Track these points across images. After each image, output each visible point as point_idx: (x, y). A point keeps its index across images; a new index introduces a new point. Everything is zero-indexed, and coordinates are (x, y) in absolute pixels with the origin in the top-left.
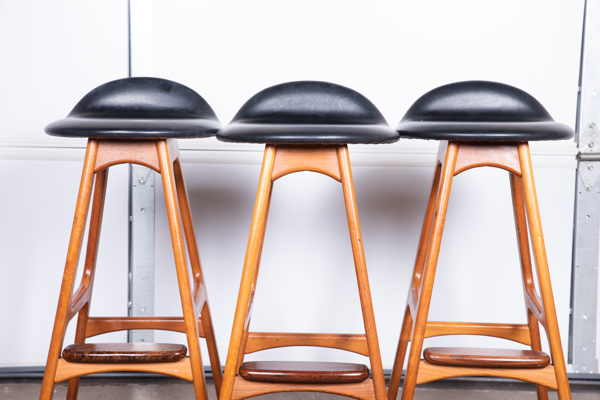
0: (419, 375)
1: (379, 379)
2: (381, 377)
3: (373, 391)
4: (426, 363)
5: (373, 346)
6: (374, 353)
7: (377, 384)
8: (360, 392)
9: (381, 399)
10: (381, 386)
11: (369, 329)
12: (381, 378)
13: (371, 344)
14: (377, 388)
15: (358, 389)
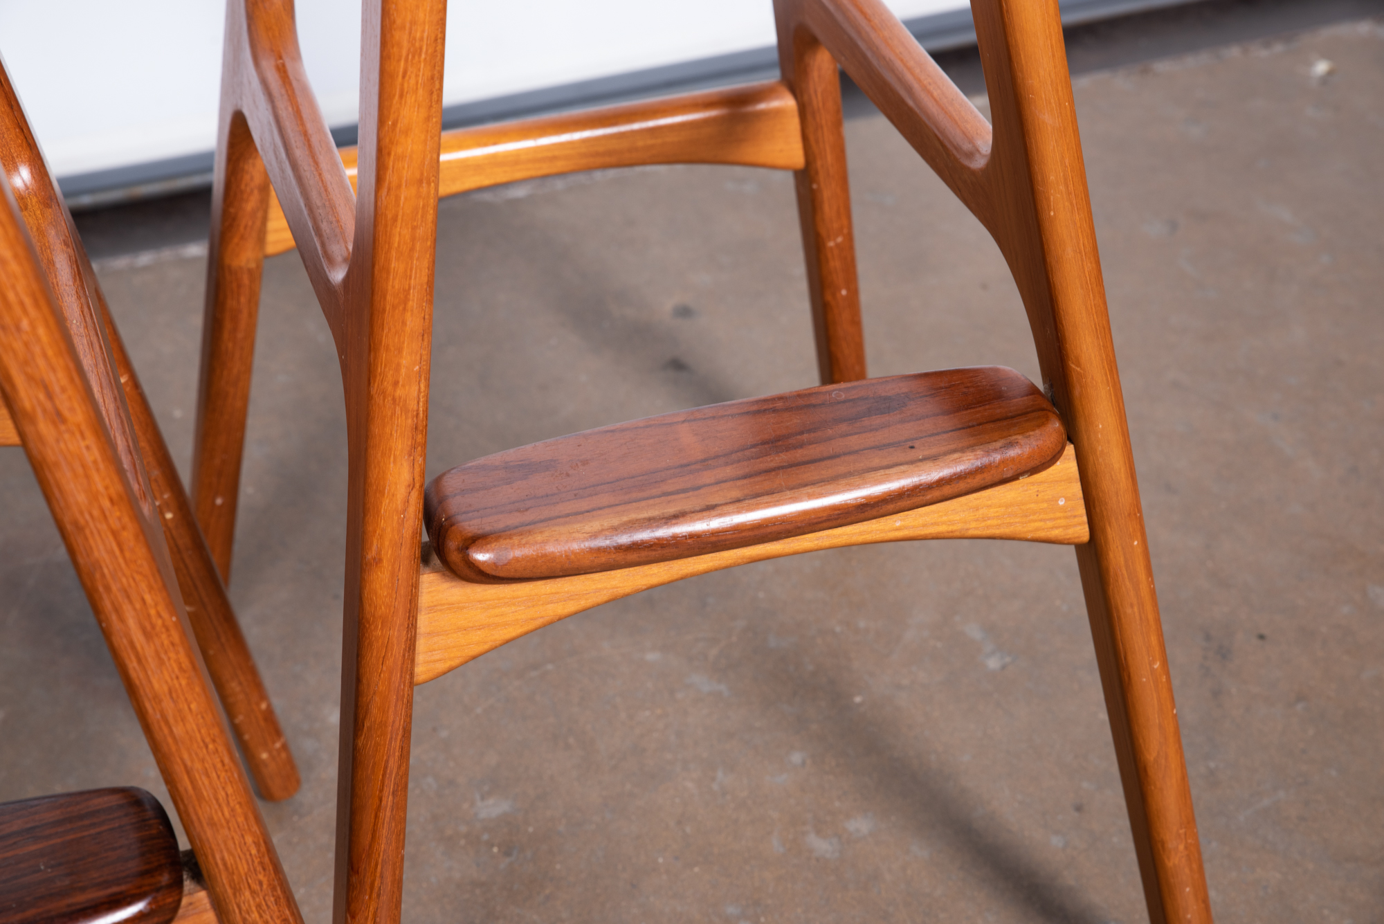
0: (421, 645)
1: (253, 892)
2: (261, 877)
4: (451, 580)
5: (178, 730)
6: (198, 765)
11: (131, 643)
12: (261, 883)
13: (167, 723)
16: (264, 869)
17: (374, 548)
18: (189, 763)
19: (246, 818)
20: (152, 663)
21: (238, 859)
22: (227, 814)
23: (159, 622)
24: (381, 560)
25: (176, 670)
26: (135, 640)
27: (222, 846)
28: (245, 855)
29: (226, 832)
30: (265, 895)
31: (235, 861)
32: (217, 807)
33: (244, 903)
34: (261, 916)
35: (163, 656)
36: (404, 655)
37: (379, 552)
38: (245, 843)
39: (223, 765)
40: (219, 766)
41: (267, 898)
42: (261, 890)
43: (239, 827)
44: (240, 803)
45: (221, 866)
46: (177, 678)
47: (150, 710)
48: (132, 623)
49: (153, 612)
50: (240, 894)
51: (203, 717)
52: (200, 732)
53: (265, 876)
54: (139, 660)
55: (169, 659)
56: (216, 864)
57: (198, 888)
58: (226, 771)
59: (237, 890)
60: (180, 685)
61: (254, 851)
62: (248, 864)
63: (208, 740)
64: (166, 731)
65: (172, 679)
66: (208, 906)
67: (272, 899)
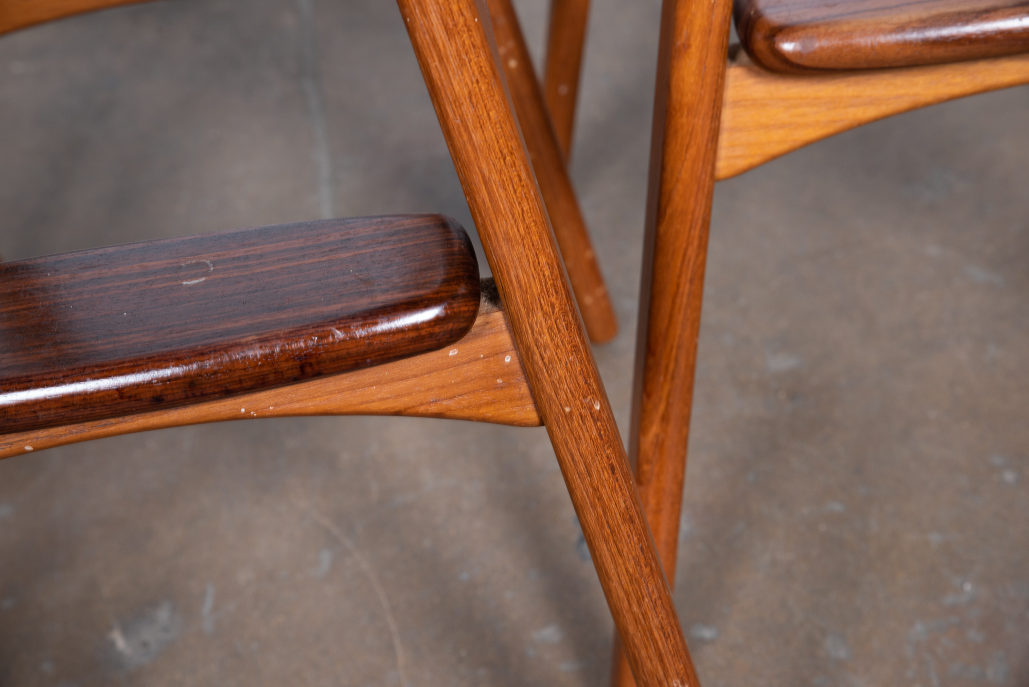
0: (724, 139)
1: (545, 314)
2: (553, 299)
3: (517, 367)
4: (758, 74)
5: (477, 137)
6: (495, 177)
7: (536, 341)
8: (443, 387)
9: (567, 410)
10: (557, 346)
11: (434, 40)
12: (553, 306)
13: (467, 129)
14: (537, 357)
15: (429, 372)
16: (557, 293)
17: (684, 34)
18: (487, 174)
19: (541, 238)
20: (453, 63)
21: (531, 278)
22: (522, 230)
23: (461, 20)
24: (689, 46)
25: (476, 73)
26: (437, 36)
27: (517, 263)
28: (539, 275)
29: (521, 249)
30: (557, 318)
31: (529, 280)
32: (512, 222)
33: (536, 324)
34: (552, 339)
35: (464, 57)
36: (707, 145)
37: (688, 38)
38: (539, 263)
39: (520, 180)
40: (516, 179)
41: (558, 321)
42: (553, 313)
43: (533, 245)
44: (535, 221)
45: (515, 284)
46: (478, 82)
47: (451, 115)
48: (434, 18)
49: (455, 8)
50: (533, 314)
51: (501, 127)
52: (498, 142)
53: (557, 299)
54: (441, 60)
55: (470, 61)
56: (511, 281)
57: (495, 309)
58: (523, 186)
59: (530, 311)
60: (480, 90)
61: (547, 273)
62: (541, 285)
63: (505, 151)
64: (465, 138)
65: (472, 83)
66: (504, 327)
67: (564, 324)
